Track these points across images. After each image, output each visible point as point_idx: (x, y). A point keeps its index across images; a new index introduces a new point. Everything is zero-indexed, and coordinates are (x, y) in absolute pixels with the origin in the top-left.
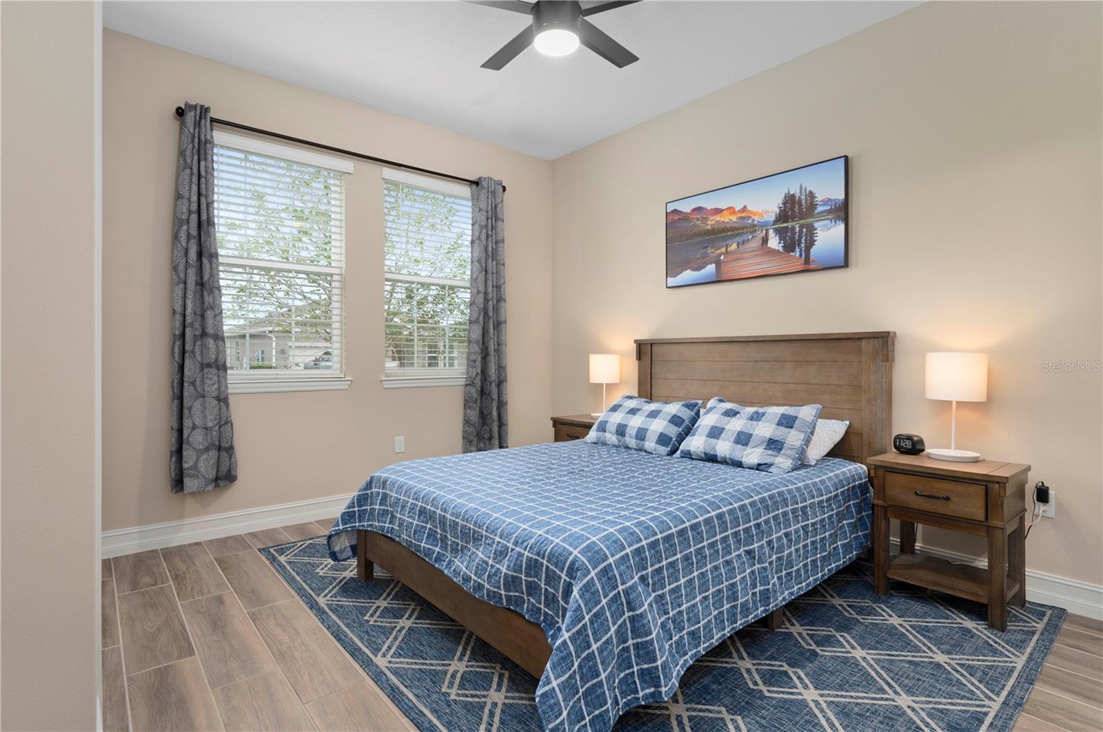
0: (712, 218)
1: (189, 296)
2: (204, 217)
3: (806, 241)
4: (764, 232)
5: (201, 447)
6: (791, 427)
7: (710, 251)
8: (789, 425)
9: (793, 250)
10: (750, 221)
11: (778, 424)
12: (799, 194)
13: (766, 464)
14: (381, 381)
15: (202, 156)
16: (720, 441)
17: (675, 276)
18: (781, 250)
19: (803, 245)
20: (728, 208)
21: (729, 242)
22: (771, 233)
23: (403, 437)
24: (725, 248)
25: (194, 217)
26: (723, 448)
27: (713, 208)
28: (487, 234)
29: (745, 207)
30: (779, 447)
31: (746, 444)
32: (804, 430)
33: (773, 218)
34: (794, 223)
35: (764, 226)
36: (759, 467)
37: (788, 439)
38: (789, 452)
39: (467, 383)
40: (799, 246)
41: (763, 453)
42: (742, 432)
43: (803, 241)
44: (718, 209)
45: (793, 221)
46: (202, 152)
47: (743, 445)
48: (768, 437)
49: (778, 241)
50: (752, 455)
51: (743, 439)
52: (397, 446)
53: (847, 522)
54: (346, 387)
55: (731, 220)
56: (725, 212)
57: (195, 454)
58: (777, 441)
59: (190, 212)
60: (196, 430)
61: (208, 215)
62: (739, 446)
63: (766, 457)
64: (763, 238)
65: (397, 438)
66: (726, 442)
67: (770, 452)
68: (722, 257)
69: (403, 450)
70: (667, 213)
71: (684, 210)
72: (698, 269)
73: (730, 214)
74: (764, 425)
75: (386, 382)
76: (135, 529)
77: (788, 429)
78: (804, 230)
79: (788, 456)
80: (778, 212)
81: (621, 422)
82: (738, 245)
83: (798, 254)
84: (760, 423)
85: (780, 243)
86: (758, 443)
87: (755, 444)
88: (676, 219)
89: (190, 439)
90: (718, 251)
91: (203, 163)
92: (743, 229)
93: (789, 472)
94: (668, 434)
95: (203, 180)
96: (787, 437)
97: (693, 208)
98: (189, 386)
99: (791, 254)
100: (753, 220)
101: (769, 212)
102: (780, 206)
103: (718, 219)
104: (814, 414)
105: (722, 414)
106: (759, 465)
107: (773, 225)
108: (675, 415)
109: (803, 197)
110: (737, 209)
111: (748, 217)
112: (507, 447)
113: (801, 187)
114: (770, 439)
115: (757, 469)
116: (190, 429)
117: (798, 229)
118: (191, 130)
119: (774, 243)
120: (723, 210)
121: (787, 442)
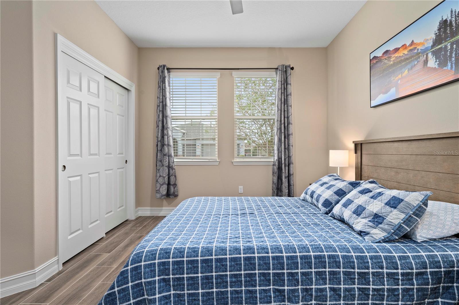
0: (393, 56)
1: (159, 131)
2: (164, 103)
3: (456, 54)
4: (425, 56)
5: (162, 183)
6: (395, 208)
7: (392, 79)
8: (394, 205)
9: (446, 65)
10: (416, 51)
11: (386, 204)
12: (450, 18)
13: (365, 232)
14: (232, 162)
15: (164, 82)
16: (347, 210)
17: (375, 100)
18: (437, 67)
19: (453, 59)
20: (403, 46)
21: (403, 70)
22: (430, 55)
23: (242, 187)
24: (401, 75)
25: (161, 104)
26: (347, 214)
27: (394, 49)
28: (281, 92)
29: (413, 41)
30: (380, 221)
31: (358, 215)
32: (406, 211)
33: (431, 44)
34: (447, 43)
35: (425, 52)
36: (361, 233)
37: (388, 217)
38: (386, 227)
39: (274, 164)
40: (451, 60)
41: (366, 223)
42: (361, 206)
43: (454, 56)
44: (397, 48)
45: (446, 41)
46: (164, 81)
47: (357, 215)
48: (375, 212)
49: (435, 61)
50: (360, 224)
51: (359, 211)
52: (240, 190)
53: (443, 300)
54: (218, 164)
55: (404, 54)
56: (401, 49)
57: (159, 185)
58: (380, 216)
59: (160, 102)
60: (161, 177)
61: (165, 102)
62: (355, 215)
63: (367, 227)
64: (425, 61)
65: (239, 187)
66: (349, 211)
67: (371, 224)
68: (399, 82)
69: (242, 192)
70: (370, 59)
71: (379, 56)
72: (386, 92)
73: (404, 49)
74: (376, 203)
75: (234, 163)
76: (149, 208)
77: (392, 209)
78: (455, 46)
79: (384, 230)
80: (434, 38)
81: (314, 190)
82: (408, 71)
83: (449, 66)
84: (375, 201)
85: (436, 62)
86: (367, 216)
87: (365, 216)
88: (375, 62)
89: (158, 180)
90: (397, 78)
91: (164, 85)
92: (411, 58)
93: (379, 242)
94: (331, 200)
95: (164, 91)
96: (388, 215)
97: (382, 53)
98: (159, 162)
99: (444, 68)
100: (418, 50)
101: (428, 40)
102: (436, 32)
103: (397, 56)
104: (421, 200)
105: (358, 192)
106: (361, 232)
107: (432, 49)
108: (341, 189)
109: (454, 19)
110: (408, 45)
111: (414, 48)
112: (293, 197)
113: (452, 11)
114: (376, 214)
115: (358, 234)
116: (158, 177)
117: (449, 47)
118: (160, 74)
119: (432, 62)
120: (400, 48)
121: (387, 218)
